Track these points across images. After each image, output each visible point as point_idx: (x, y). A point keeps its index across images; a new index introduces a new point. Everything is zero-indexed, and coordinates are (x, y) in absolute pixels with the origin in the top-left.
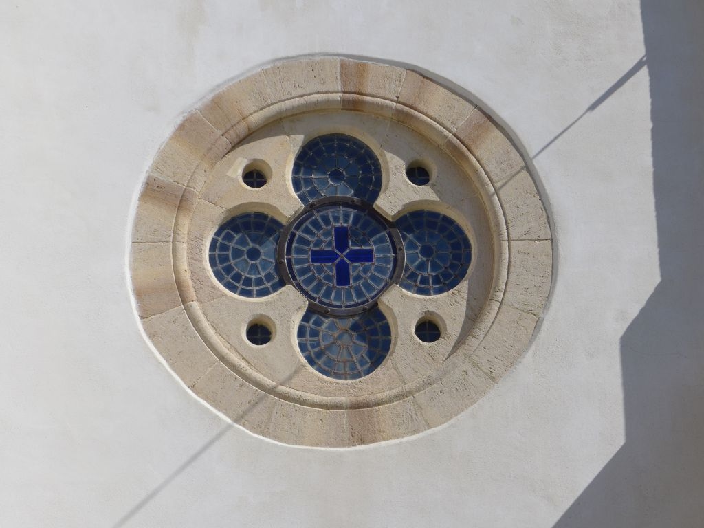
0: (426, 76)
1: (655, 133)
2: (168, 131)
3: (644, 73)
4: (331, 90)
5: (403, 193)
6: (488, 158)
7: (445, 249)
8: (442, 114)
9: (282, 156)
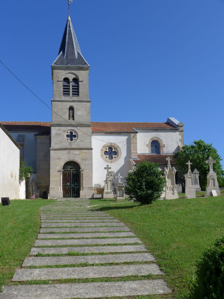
0: (115, 144)
1: (127, 147)
3: (126, 144)
4: (110, 145)
5: (113, 150)
6: (118, 148)
7: (116, 153)
8: (116, 146)
9: (107, 148)
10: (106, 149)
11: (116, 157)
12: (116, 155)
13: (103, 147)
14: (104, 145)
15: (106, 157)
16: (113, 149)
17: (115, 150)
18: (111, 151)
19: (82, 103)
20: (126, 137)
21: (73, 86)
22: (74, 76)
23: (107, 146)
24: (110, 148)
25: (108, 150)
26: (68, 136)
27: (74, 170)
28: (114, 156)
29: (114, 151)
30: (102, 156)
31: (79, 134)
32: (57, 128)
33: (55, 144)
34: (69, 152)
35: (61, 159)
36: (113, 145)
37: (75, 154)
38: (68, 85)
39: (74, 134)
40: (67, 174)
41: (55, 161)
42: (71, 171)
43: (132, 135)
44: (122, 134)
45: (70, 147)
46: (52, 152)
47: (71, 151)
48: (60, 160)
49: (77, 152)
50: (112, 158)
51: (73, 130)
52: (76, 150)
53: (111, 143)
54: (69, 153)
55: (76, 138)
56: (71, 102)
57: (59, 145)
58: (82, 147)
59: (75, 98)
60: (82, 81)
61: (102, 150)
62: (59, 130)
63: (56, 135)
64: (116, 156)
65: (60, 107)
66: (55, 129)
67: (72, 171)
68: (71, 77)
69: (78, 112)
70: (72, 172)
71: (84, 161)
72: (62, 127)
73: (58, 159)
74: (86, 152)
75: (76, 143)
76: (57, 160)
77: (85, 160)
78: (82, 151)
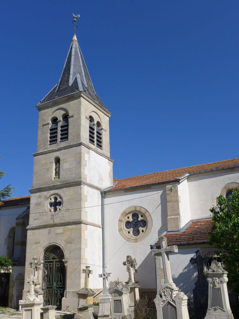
0: (142, 207)
1: (161, 211)
2: (120, 215)
3: (160, 205)
4: (133, 209)
5: (140, 218)
6: (147, 215)
7: (144, 223)
8: (143, 211)
9: (130, 216)
10: (128, 218)
11: (144, 231)
12: (144, 227)
13: (122, 214)
14: (124, 212)
15: (129, 232)
16: (140, 216)
17: (142, 218)
18: (136, 221)
19: (70, 149)
20: (160, 193)
21: (62, 127)
22: (63, 112)
23: (129, 213)
24: (135, 215)
25: (131, 219)
26: (51, 204)
27: (57, 260)
28: (141, 229)
29: (142, 221)
30: (120, 230)
31: (65, 199)
32: (38, 194)
33: (34, 220)
34: (50, 230)
35: (39, 243)
36: (138, 209)
37: (58, 234)
38: (56, 127)
39: (59, 200)
40: (49, 267)
41: (33, 247)
42: (53, 262)
43: (168, 186)
44: (152, 187)
45: (51, 222)
46: (29, 233)
47: (52, 229)
48: (39, 245)
49: (60, 230)
50: (138, 232)
51: (57, 194)
52: (59, 226)
53: (135, 207)
54: (50, 232)
55: (60, 207)
56: (56, 151)
57: (38, 220)
58: (67, 220)
59: (63, 144)
60: (72, 116)
61: (120, 221)
62: (40, 197)
63: (36, 205)
64: (144, 229)
65: (43, 162)
66: (35, 196)
67: (56, 262)
68: (59, 115)
69: (65, 164)
70: (55, 264)
71: (69, 245)
72: (43, 192)
73: (36, 243)
74: (72, 228)
75: (60, 214)
76: (35, 245)
77: (71, 243)
78: (67, 226)
